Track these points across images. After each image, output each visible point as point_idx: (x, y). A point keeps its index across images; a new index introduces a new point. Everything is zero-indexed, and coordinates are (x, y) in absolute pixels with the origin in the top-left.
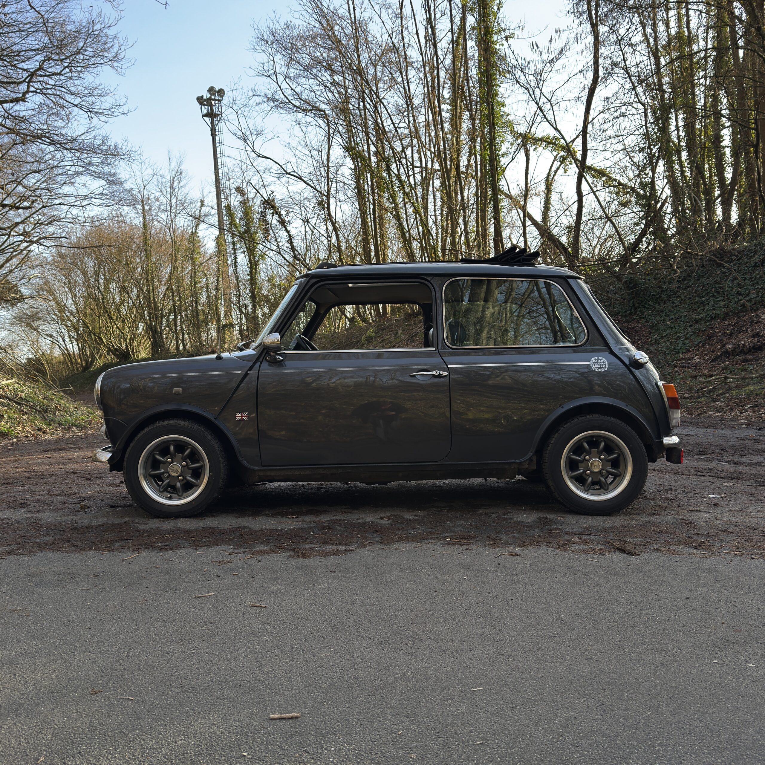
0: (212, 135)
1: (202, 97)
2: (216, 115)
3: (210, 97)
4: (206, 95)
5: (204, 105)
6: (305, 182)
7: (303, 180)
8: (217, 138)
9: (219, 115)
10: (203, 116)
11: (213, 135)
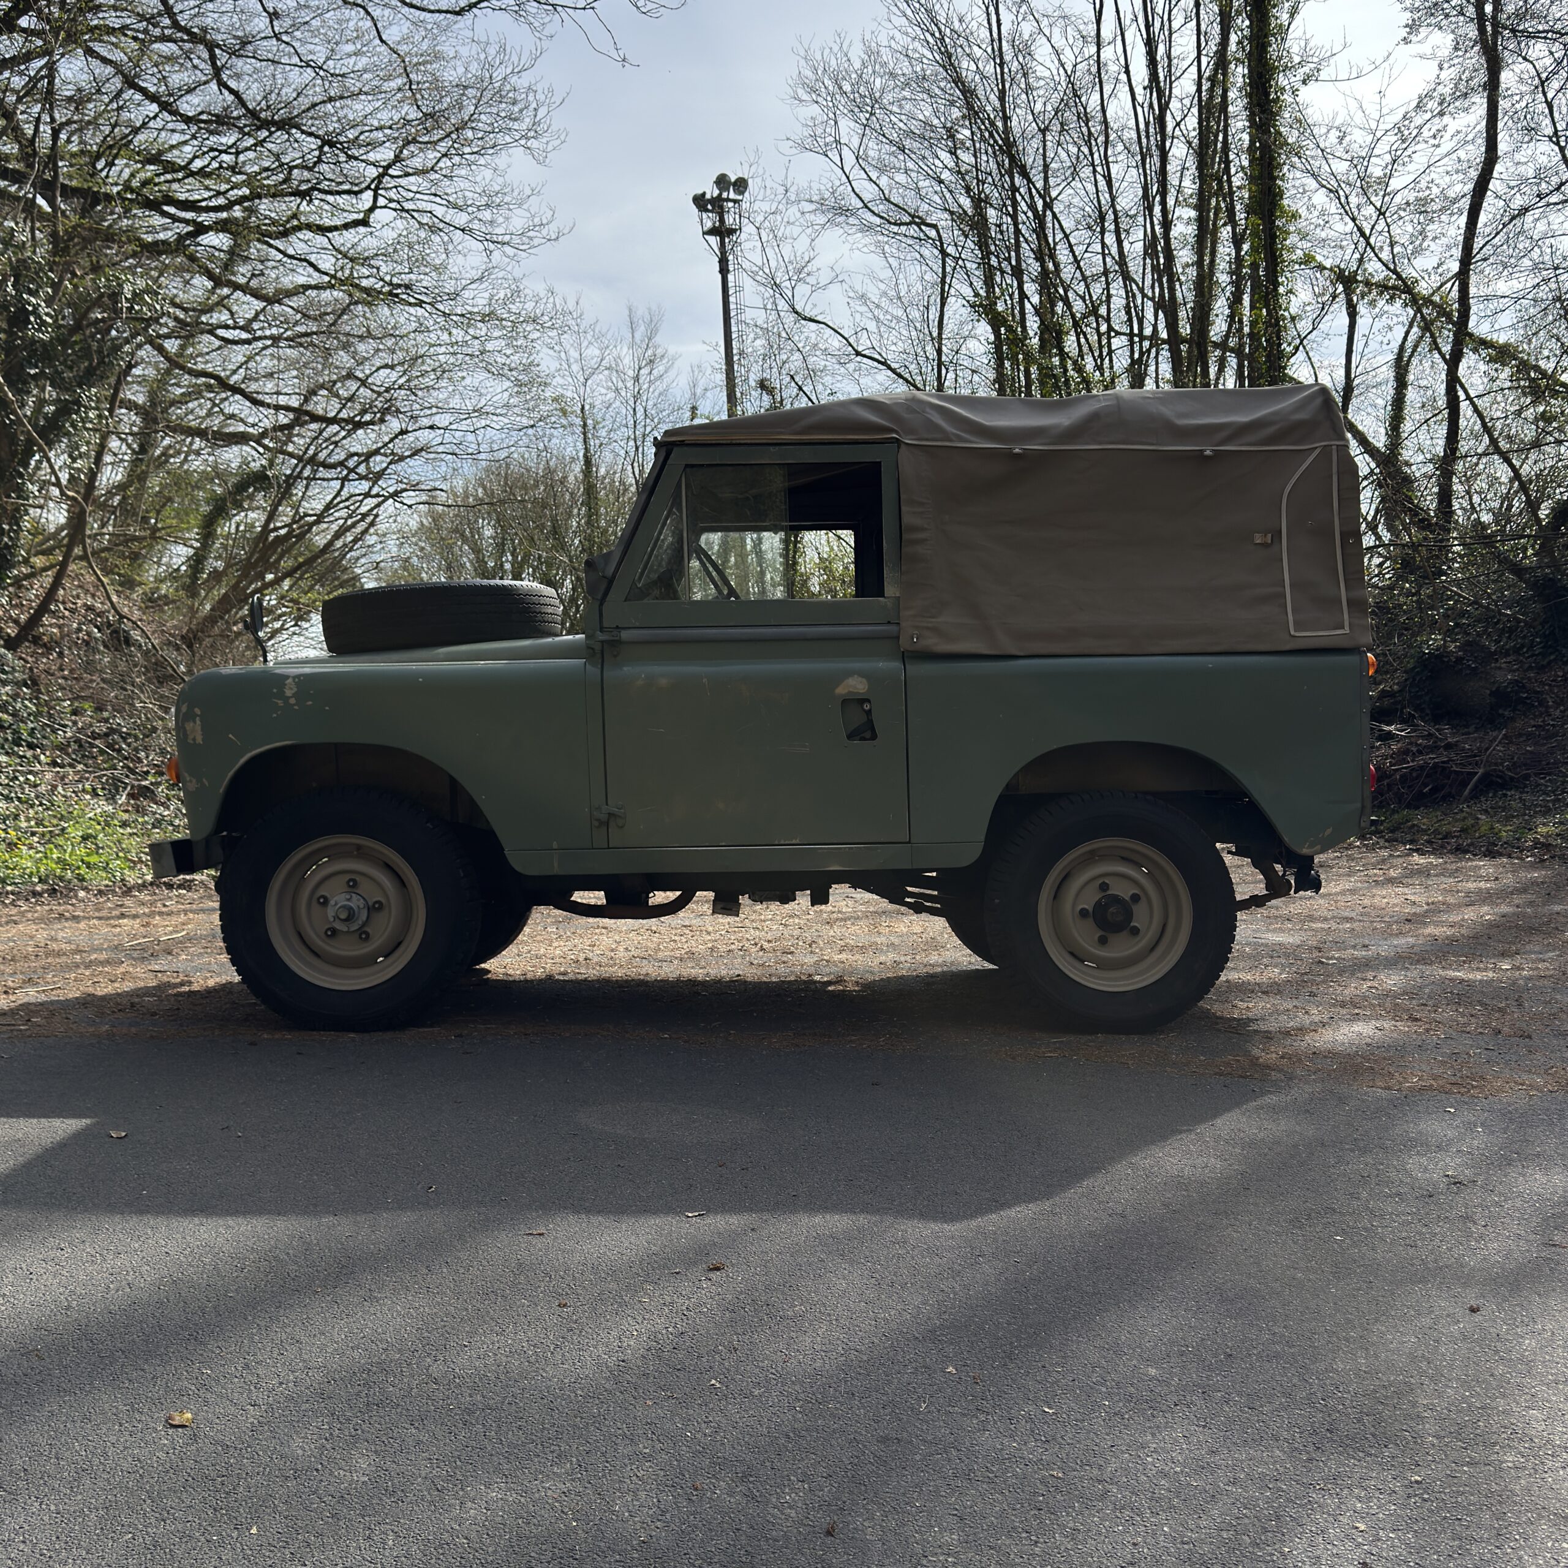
0: (721, 271)
1: (704, 194)
2: (731, 232)
3: (720, 195)
4: (712, 192)
5: (707, 211)
6: (894, 371)
7: (889, 368)
8: (730, 277)
9: (735, 231)
10: (704, 233)
11: (724, 271)
